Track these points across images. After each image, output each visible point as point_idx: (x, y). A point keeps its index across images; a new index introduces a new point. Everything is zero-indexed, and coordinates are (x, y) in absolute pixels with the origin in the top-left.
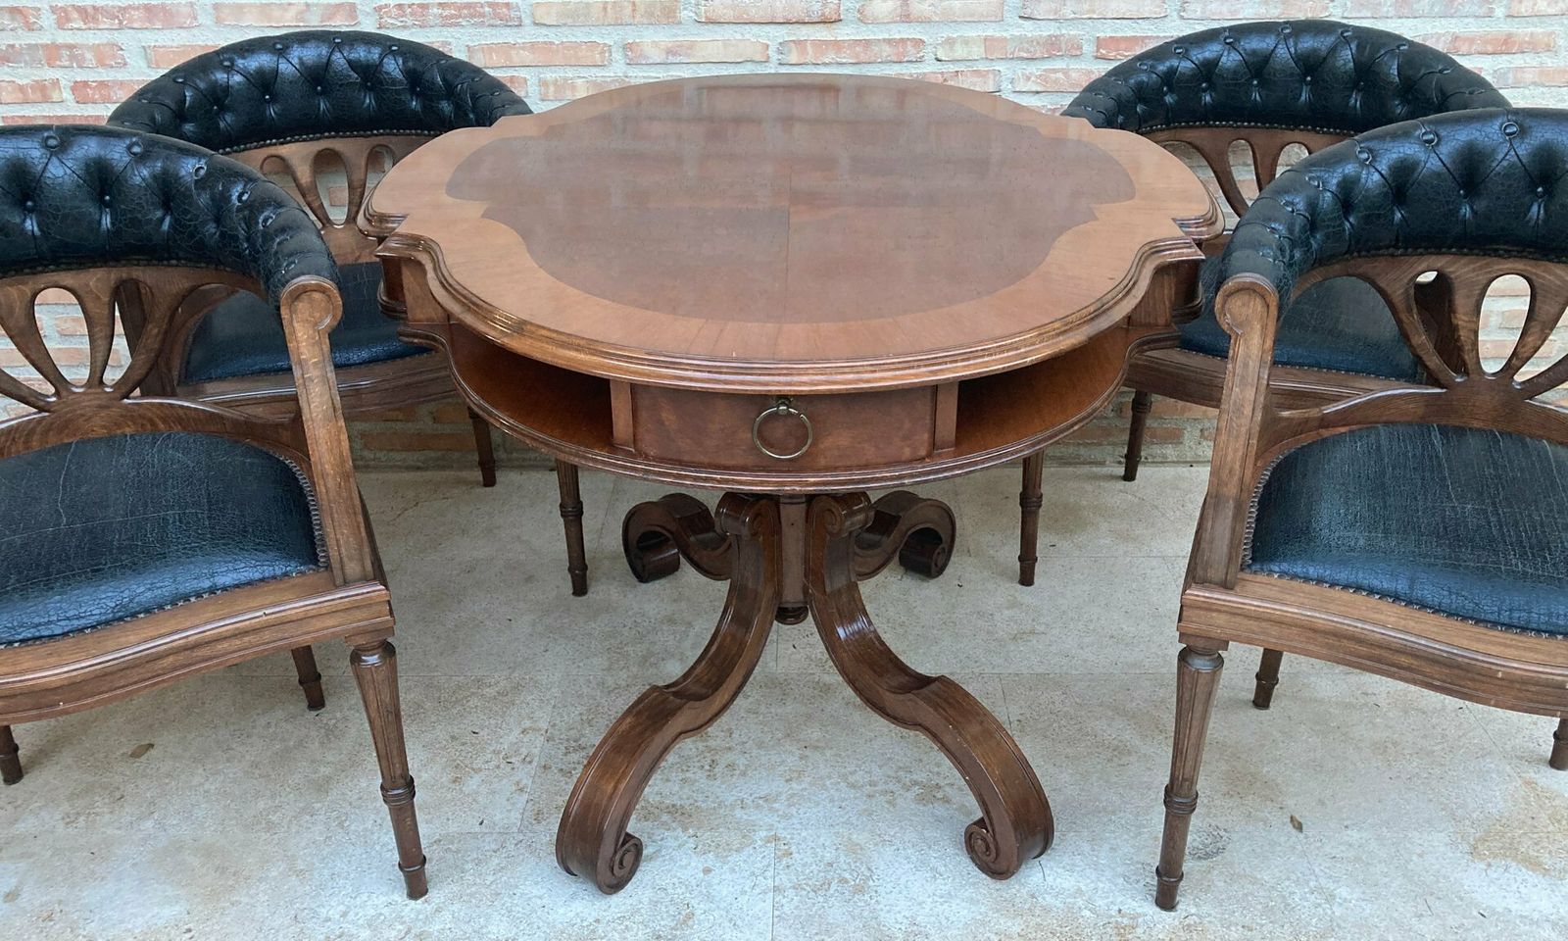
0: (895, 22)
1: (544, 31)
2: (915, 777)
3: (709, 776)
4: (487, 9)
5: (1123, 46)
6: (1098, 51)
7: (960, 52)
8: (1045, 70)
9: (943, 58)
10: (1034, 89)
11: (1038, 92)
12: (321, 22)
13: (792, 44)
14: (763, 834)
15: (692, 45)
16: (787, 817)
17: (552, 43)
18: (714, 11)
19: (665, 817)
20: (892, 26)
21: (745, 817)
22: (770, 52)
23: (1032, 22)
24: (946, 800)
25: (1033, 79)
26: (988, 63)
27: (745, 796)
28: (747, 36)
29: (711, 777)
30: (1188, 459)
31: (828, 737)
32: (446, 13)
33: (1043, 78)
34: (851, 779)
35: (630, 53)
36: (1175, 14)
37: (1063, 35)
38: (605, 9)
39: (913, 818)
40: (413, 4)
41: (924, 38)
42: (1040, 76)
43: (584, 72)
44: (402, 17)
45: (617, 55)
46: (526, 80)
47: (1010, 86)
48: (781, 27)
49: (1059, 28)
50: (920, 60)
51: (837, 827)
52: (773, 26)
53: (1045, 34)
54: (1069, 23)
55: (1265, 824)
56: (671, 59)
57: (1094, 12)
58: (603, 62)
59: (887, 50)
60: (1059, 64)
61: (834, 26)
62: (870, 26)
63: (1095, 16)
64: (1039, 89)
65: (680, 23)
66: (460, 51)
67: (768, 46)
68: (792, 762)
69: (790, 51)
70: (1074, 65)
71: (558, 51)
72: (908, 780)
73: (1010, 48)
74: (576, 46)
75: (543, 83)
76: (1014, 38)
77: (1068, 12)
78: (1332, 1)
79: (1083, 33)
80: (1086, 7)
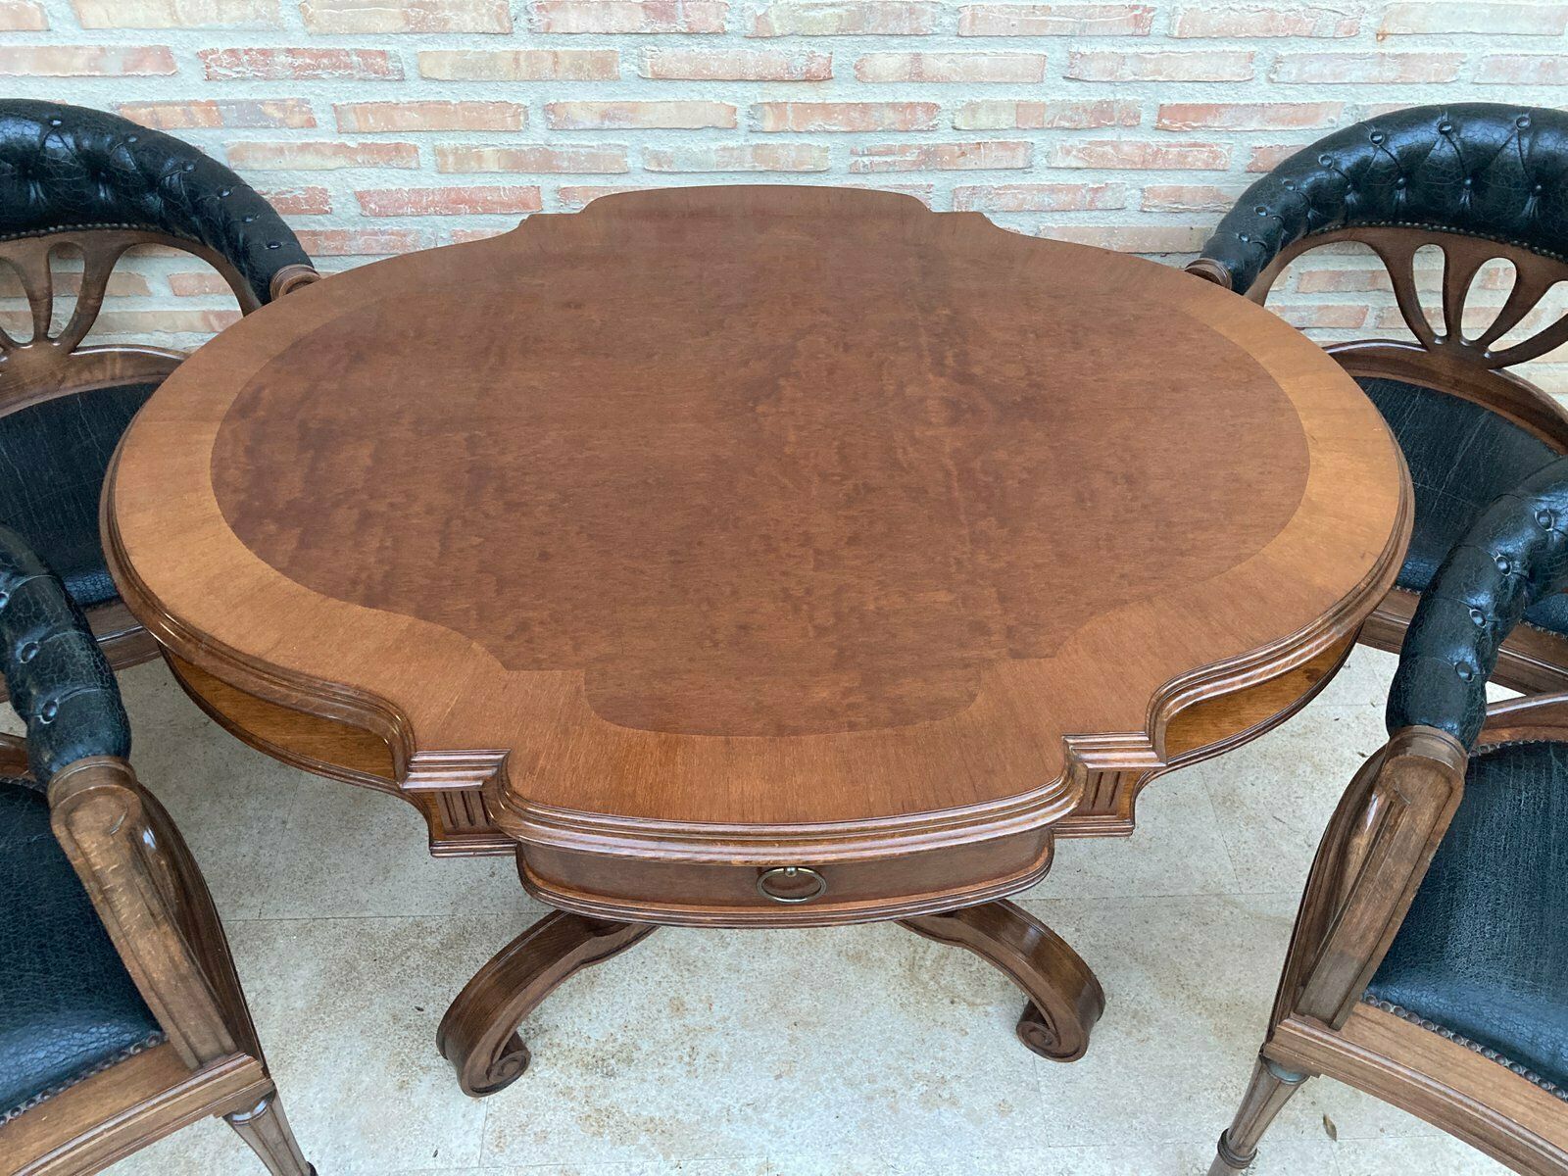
0: (903, 81)
1: (435, 87)
2: (918, 1067)
3: (689, 1072)
4: (355, 58)
5: (1192, 115)
6: (1159, 121)
7: (984, 120)
8: (1090, 143)
9: (963, 128)
10: (1074, 166)
11: (1078, 169)
12: (125, 71)
13: (767, 108)
14: (753, 1161)
15: (635, 108)
16: (778, 1133)
17: (447, 103)
18: (663, 65)
19: (643, 1139)
20: (899, 86)
21: (733, 1134)
22: (738, 118)
23: (1078, 84)
24: (953, 1102)
25: (1074, 153)
26: (1019, 134)
27: (731, 1102)
28: (708, 97)
29: (692, 1073)
31: (819, 1007)
32: (299, 61)
33: (1086, 152)
34: (848, 1073)
35: (552, 117)
36: (1263, 77)
37: (1117, 101)
38: (516, 60)
39: (918, 1131)
40: (251, 50)
41: (938, 102)
42: (1085, 149)
43: (493, 139)
44: (237, 65)
45: (537, 118)
46: (415, 149)
47: (1044, 161)
48: (755, 85)
49: (1113, 92)
50: (933, 129)
51: (835, 1147)
52: (741, 84)
53: (1094, 99)
54: (1126, 86)
55: (1297, 1128)
56: (607, 124)
57: (1161, 74)
58: (517, 126)
59: (890, 117)
60: (1108, 136)
61: (822, 85)
62: (870, 87)
63: (1161, 79)
64: (1080, 165)
65: (618, 79)
66: (323, 111)
67: (735, 109)
68: (781, 1048)
69: (764, 116)
70: (1127, 137)
71: (455, 112)
72: (910, 1071)
73: (1048, 116)
74: (481, 107)
75: (440, 153)
76: (1054, 104)
77: (1127, 72)
78: (1463, 63)
79: (1143, 98)
80: (1150, 67)
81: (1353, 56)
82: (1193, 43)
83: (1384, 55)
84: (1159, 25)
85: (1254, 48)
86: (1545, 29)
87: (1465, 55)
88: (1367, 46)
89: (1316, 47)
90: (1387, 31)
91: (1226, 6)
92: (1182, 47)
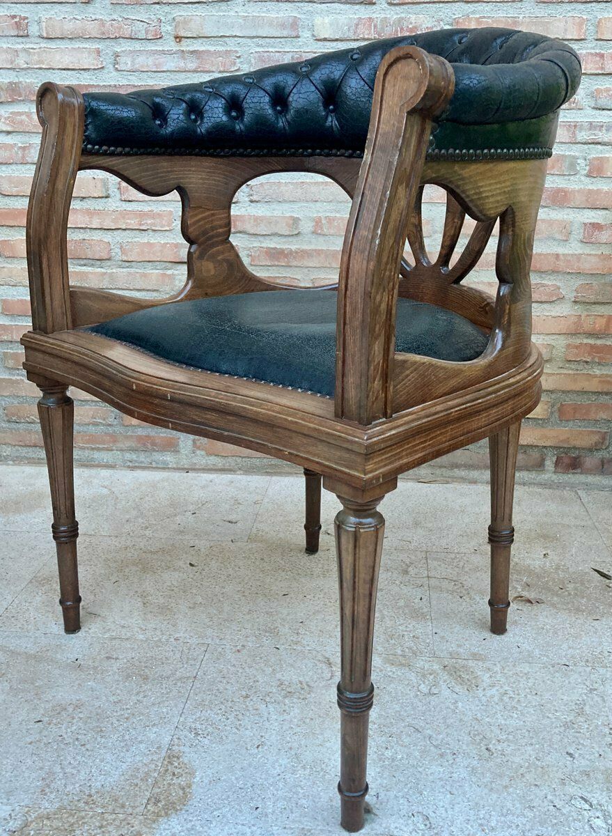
8: (11, 113)
30: (186, 466)
33: (11, 120)
36: (111, 66)
37: (21, 82)
42: (9, 117)
49: (17, 76)
54: (24, 72)
57: (43, 64)
63: (44, 67)
77: (21, 62)
78: (239, 57)
79: (36, 81)
80: (36, 57)
81: (163, 52)
82: (58, 42)
83: (183, 51)
84: (33, 29)
85: (97, 46)
86: (285, 33)
87: (236, 52)
88: (172, 45)
89: (138, 46)
90: (182, 34)
91: (72, 17)
92: (52, 45)
